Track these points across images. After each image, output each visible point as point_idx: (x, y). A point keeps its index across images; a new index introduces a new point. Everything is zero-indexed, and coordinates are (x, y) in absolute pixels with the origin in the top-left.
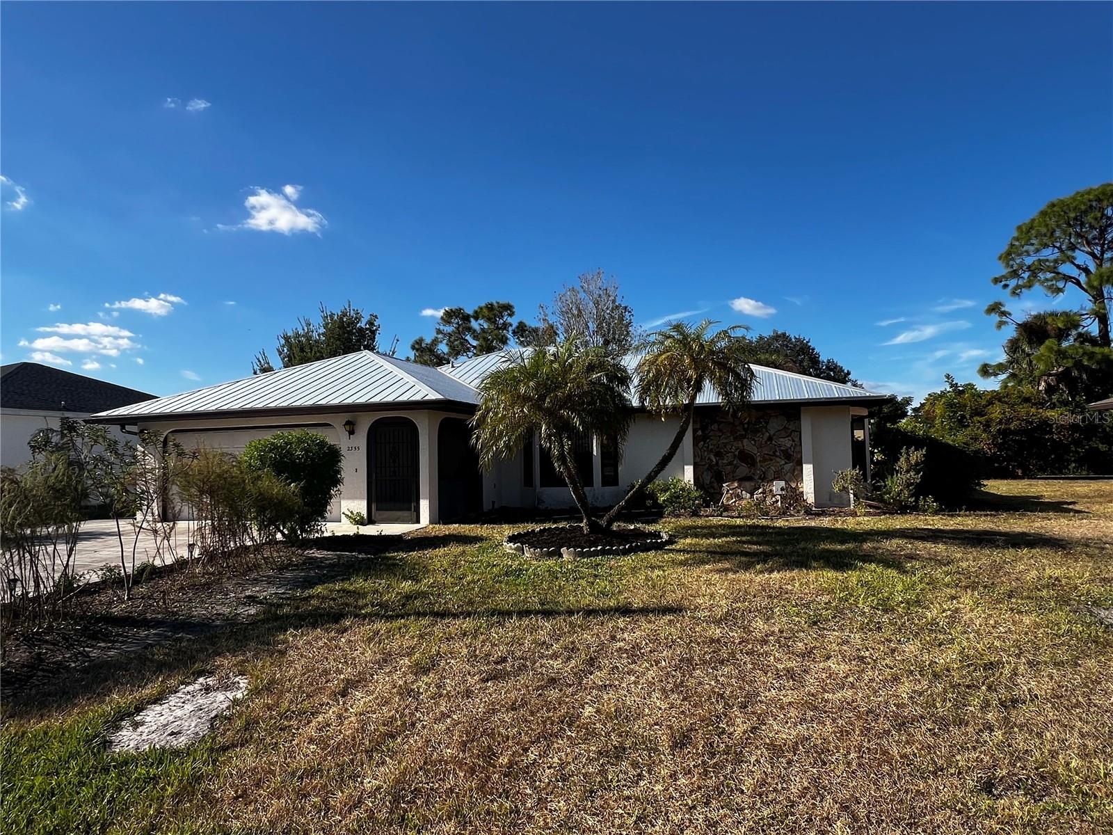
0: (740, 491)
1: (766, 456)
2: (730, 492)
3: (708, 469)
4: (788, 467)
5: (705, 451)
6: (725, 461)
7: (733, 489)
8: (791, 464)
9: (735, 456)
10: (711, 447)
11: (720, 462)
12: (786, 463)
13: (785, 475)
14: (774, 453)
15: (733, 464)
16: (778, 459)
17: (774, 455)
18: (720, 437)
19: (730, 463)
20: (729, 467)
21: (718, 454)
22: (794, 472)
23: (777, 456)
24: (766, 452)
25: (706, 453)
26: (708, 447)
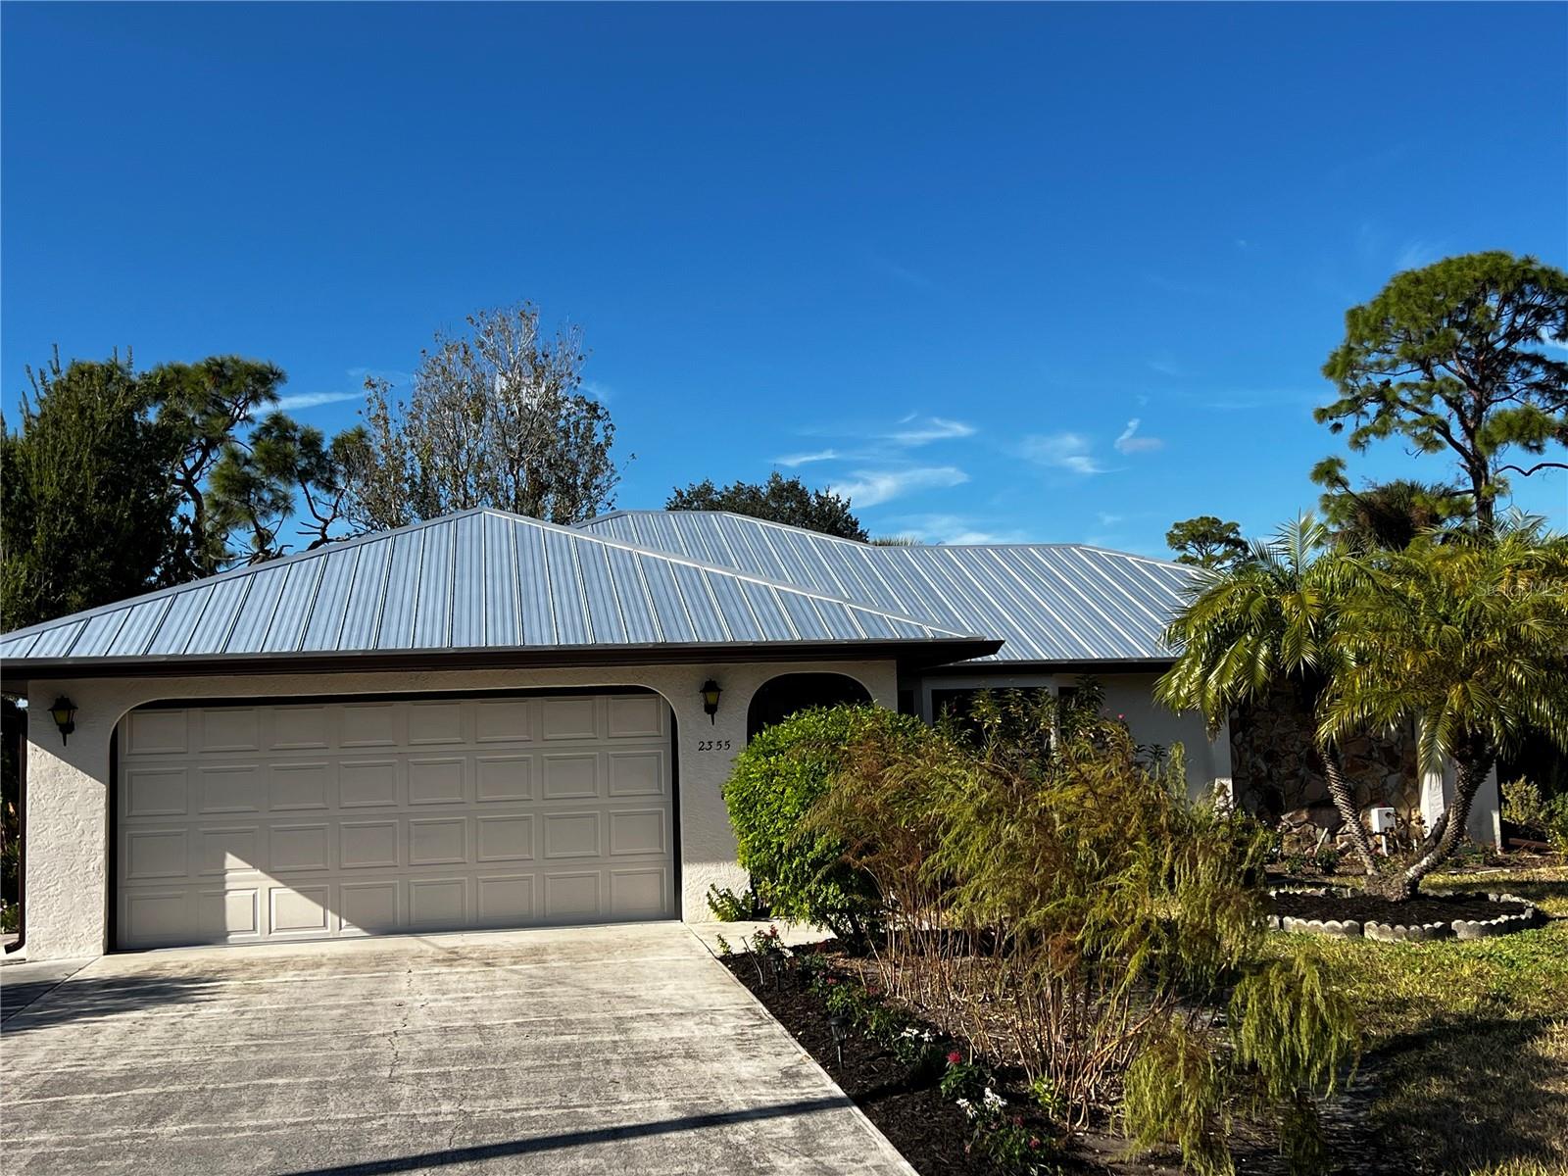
0: (1311, 828)
1: (1359, 761)
2: (1295, 830)
3: (1253, 787)
4: (1393, 780)
5: (1246, 750)
6: (1283, 771)
7: (1300, 825)
8: (1399, 774)
9: (1301, 760)
10: (1257, 742)
11: (1274, 771)
12: (1390, 773)
13: (1389, 796)
14: (1370, 753)
15: (1297, 776)
16: (1377, 766)
17: (1370, 757)
18: (1273, 722)
19: (1294, 774)
20: (1292, 782)
21: (1270, 757)
22: (1404, 790)
23: (1375, 760)
24: (1355, 752)
25: (1248, 754)
26: (1252, 741)
